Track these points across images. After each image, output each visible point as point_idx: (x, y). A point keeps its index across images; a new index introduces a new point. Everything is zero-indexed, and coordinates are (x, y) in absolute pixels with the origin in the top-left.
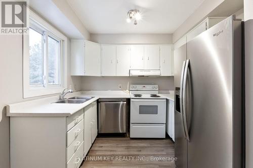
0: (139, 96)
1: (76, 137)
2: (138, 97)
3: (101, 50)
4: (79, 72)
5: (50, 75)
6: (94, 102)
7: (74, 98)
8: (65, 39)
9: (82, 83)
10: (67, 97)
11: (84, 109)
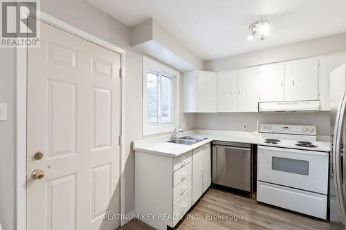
0: (275, 141)
1: (183, 180)
2: (271, 144)
3: (218, 79)
6: (207, 144)
7: (185, 138)
8: (177, 74)
10: (179, 136)
11: (192, 152)
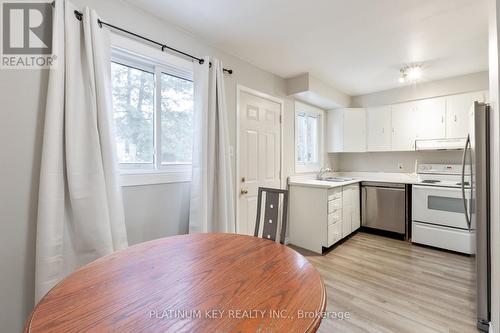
3: (367, 115)
4: (337, 148)
5: (309, 155)
6: (355, 184)
9: (340, 162)
11: (343, 188)
